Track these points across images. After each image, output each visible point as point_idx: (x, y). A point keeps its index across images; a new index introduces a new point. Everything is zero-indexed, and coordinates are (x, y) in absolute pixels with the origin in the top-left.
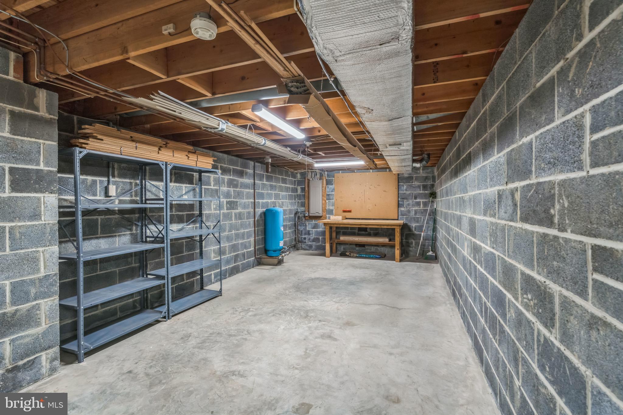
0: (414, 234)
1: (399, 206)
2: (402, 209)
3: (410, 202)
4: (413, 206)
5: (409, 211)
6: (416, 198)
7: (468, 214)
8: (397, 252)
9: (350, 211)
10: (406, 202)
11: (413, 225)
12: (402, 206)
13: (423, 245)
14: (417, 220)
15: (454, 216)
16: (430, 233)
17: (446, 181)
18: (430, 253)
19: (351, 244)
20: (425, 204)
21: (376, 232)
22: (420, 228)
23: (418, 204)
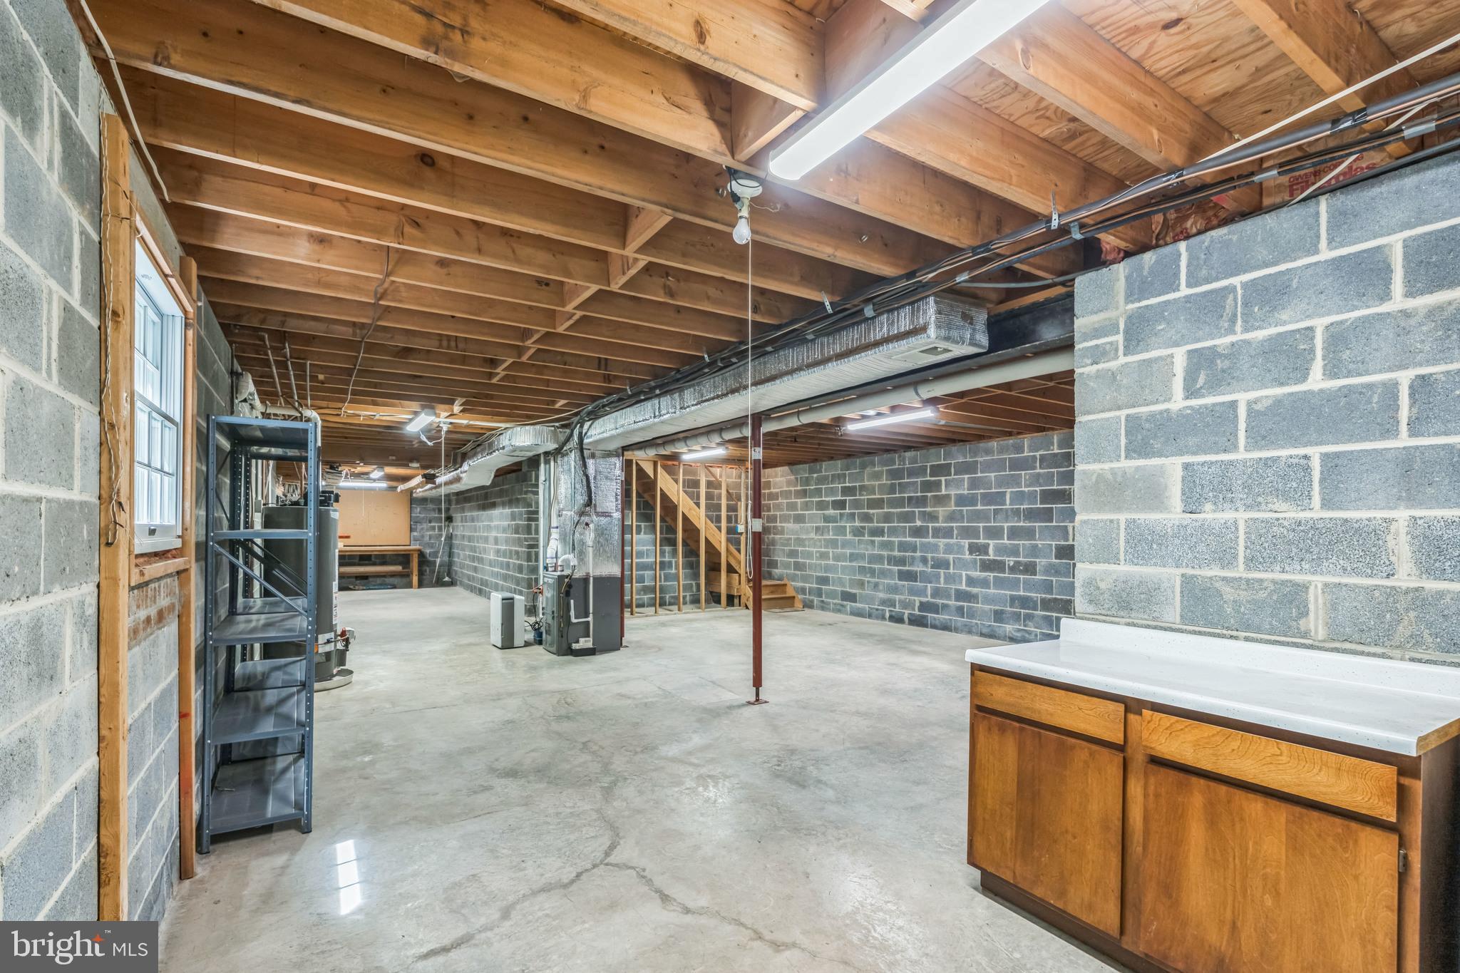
0: (429, 561)
1: (411, 530)
2: (415, 534)
3: (425, 526)
4: (427, 530)
5: (423, 536)
6: (430, 522)
7: (494, 534)
8: (415, 579)
9: (348, 537)
10: (419, 527)
11: (428, 551)
12: (415, 530)
13: (439, 572)
14: (431, 546)
15: (481, 537)
16: (446, 559)
17: (471, 509)
18: (447, 579)
19: (349, 577)
20: (440, 528)
21: (383, 559)
22: (435, 554)
23: (433, 528)
